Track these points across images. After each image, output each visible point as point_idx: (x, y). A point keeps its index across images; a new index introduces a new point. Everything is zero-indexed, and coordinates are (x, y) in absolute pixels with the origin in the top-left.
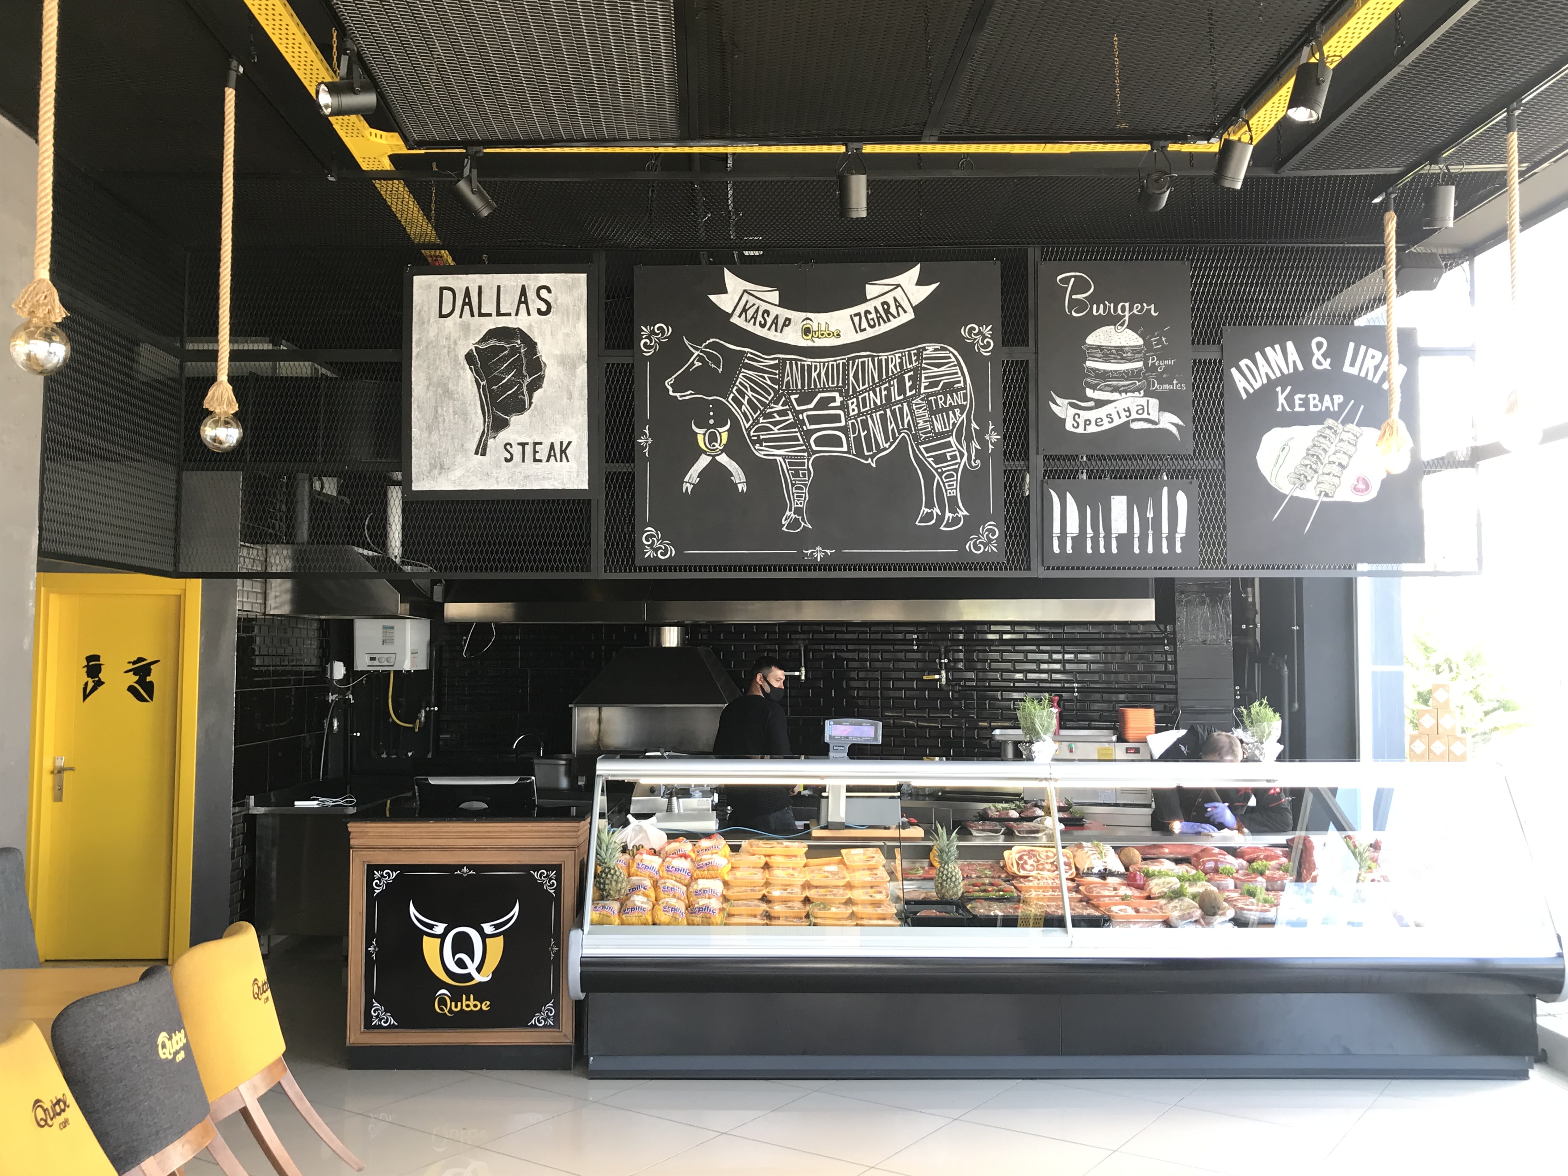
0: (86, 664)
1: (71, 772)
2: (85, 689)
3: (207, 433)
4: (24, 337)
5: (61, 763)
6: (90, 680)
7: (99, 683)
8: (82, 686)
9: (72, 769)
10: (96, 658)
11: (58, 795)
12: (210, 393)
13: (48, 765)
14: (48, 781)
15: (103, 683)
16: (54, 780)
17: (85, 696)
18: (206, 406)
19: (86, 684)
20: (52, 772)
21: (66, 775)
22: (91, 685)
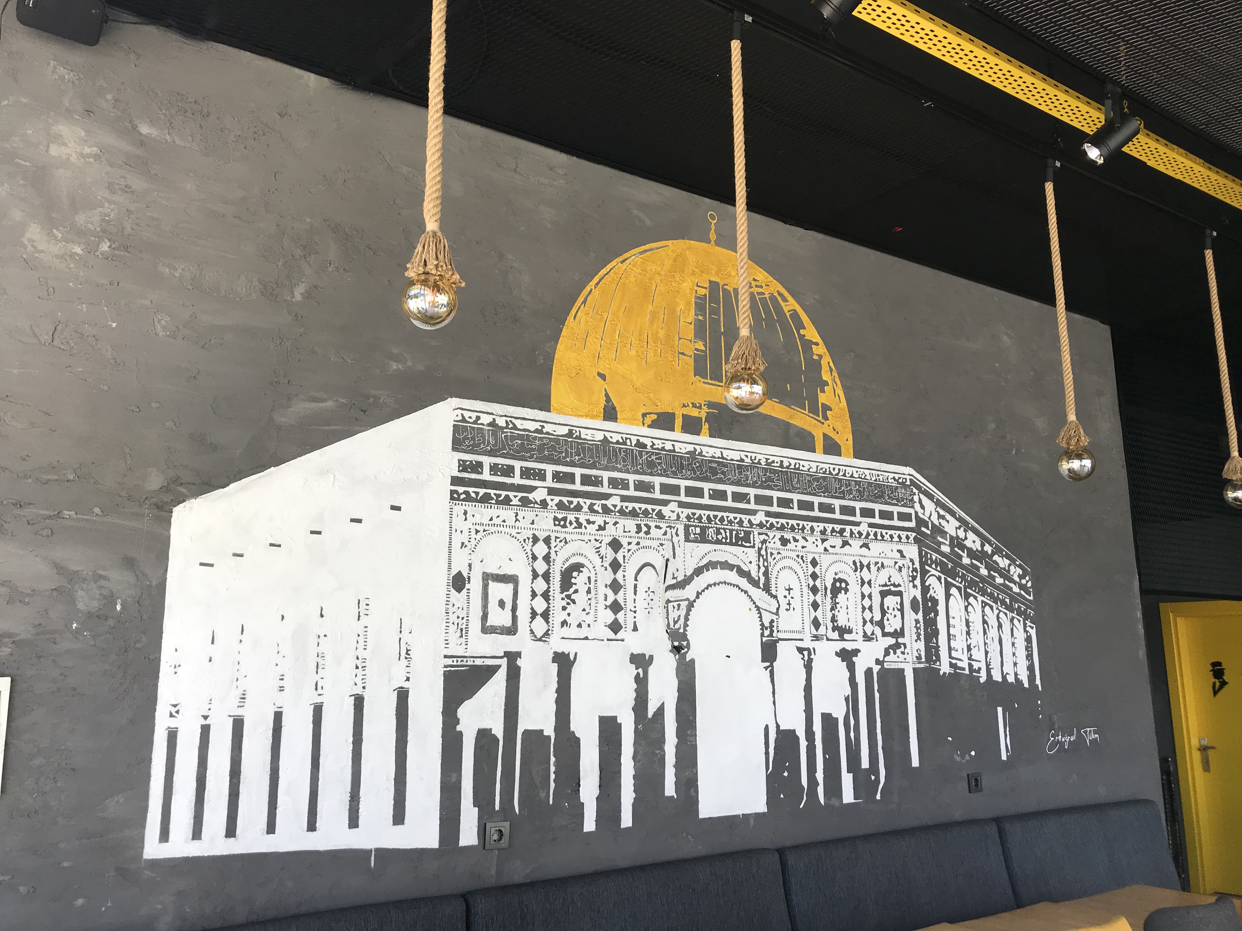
0: (1211, 668)
1: (1213, 750)
2: (1214, 687)
3: (1229, 495)
4: (1066, 459)
5: (1205, 743)
6: (1217, 681)
7: (1224, 684)
8: (1211, 685)
9: (1213, 748)
10: (1219, 664)
11: (1206, 766)
12: (1226, 466)
13: (1195, 743)
14: (1197, 756)
15: (1227, 683)
16: (1202, 756)
17: (1215, 693)
18: (1224, 476)
19: (1214, 684)
20: (1199, 750)
21: (1211, 753)
22: (1218, 684)
